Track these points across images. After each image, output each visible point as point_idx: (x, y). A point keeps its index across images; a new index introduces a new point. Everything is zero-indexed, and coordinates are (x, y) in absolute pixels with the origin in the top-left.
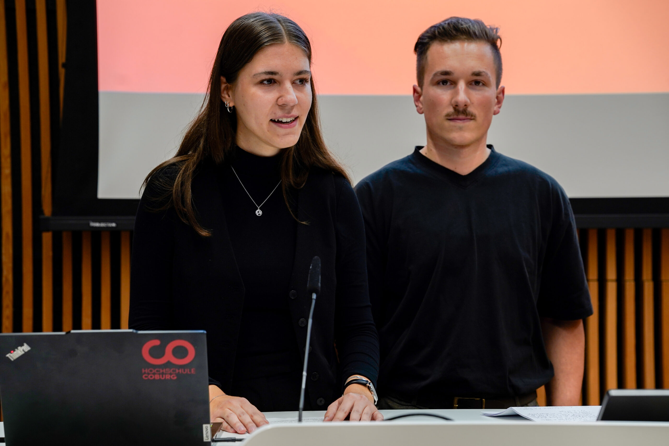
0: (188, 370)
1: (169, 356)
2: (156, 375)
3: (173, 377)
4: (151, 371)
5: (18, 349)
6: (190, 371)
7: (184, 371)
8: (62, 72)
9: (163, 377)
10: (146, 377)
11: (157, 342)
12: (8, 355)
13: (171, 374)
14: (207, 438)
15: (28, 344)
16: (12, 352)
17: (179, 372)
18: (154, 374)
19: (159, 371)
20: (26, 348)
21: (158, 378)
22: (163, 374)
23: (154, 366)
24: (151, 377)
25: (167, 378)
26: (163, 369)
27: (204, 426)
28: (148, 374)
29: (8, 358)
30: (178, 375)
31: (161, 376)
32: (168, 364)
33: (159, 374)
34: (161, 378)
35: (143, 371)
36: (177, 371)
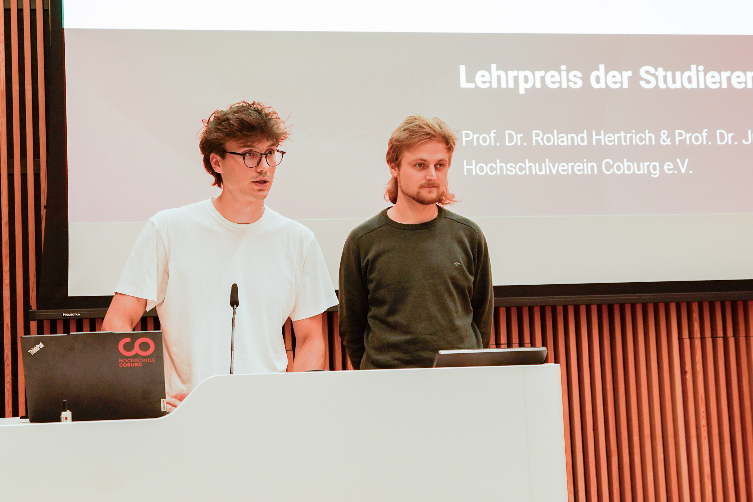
0: (150, 359)
1: (137, 350)
2: (128, 364)
3: (140, 364)
4: (125, 361)
5: (36, 346)
6: (152, 360)
7: (148, 360)
8: (43, 212)
9: (133, 365)
10: (121, 365)
11: (128, 340)
12: (29, 351)
13: (138, 363)
14: (164, 409)
15: (43, 343)
16: (32, 348)
17: (144, 361)
18: (127, 363)
19: (130, 361)
20: (41, 345)
21: (130, 366)
22: (133, 363)
23: (127, 357)
24: (125, 365)
25: (136, 365)
26: (133, 360)
27: (162, 400)
28: (123, 363)
29: (29, 352)
30: (143, 363)
31: (132, 364)
32: (136, 356)
33: (130, 363)
34: (132, 366)
35: (120, 361)
36: (143, 360)
